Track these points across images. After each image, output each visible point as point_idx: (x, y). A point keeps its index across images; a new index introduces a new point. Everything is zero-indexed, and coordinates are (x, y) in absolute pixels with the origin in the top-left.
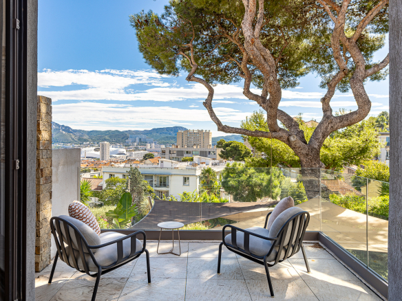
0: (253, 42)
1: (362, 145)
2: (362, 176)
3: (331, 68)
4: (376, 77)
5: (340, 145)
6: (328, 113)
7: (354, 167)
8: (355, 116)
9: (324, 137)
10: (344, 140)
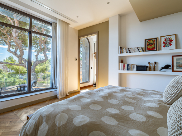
0: (16, 38)
1: (46, 68)
2: (45, 76)
3: (38, 47)
4: (49, 51)
5: (40, 68)
6: (37, 59)
7: (43, 74)
8: (44, 61)
9: (36, 65)
10: (41, 66)
